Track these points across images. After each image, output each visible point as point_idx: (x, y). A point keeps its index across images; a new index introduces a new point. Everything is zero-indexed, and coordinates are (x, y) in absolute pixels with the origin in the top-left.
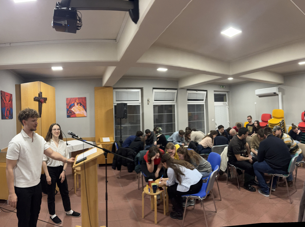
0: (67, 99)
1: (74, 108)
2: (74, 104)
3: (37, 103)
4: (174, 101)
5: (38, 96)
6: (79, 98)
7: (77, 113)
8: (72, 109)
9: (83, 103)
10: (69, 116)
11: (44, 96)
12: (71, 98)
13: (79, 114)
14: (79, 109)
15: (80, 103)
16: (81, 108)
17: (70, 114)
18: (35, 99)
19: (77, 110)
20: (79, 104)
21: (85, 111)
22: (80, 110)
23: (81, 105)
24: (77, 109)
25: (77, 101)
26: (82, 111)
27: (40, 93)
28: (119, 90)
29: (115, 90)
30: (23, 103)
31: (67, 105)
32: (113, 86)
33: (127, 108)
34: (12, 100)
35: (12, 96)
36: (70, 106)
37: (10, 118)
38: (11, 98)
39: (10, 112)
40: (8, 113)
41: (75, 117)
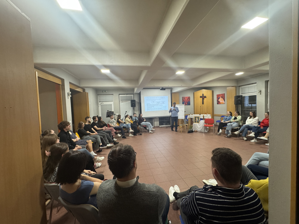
0: (217, 95)
7: (221, 102)
8: (219, 100)
9: (223, 96)
10: (218, 104)
16: (222, 99)
17: (218, 103)
19: (221, 100)
21: (224, 101)
25: (221, 96)
27: (203, 94)
28: (243, 87)
29: (241, 87)
30: (195, 99)
31: (217, 98)
32: (236, 85)
33: (242, 98)
34: (190, 99)
35: (190, 97)
36: (218, 98)
37: (188, 105)
38: (189, 98)
39: (188, 103)
40: (187, 103)
41: (220, 104)
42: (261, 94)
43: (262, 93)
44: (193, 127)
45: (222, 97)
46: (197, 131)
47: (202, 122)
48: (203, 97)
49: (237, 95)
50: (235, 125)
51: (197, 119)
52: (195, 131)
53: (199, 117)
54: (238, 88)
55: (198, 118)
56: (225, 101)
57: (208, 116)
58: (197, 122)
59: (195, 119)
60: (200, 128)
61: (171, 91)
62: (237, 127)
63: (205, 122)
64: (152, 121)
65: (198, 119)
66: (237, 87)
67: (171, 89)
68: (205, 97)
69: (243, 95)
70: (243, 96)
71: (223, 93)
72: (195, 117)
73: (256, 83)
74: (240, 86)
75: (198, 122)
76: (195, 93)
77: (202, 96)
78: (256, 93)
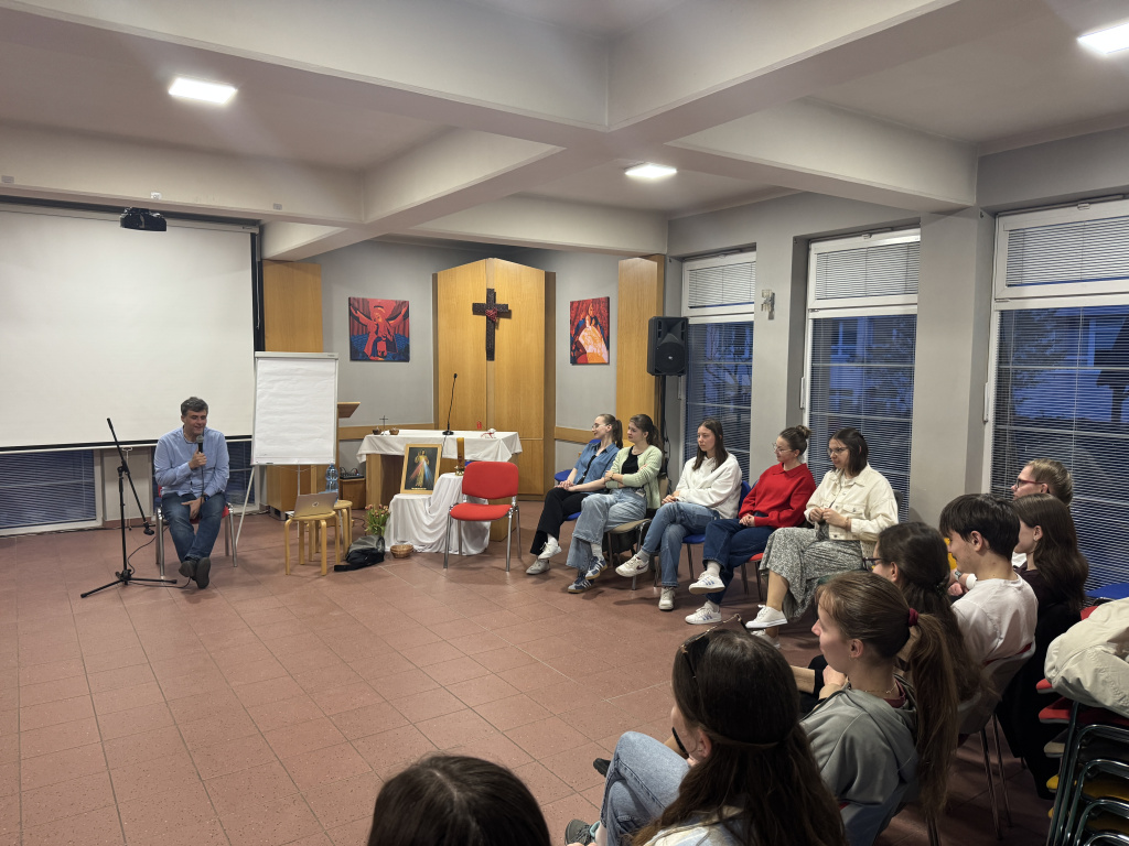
0: (572, 303)
1: (583, 333)
2: (584, 319)
3: (483, 319)
6: (595, 301)
7: (589, 349)
8: (580, 339)
10: (574, 361)
12: (579, 302)
13: (593, 354)
14: (593, 339)
15: (595, 318)
16: (597, 333)
17: (578, 355)
18: (478, 309)
19: (589, 340)
20: (594, 322)
21: (604, 345)
22: (595, 341)
23: (595, 325)
24: (590, 338)
25: (591, 313)
26: (599, 345)
27: (491, 293)
28: (698, 264)
29: (688, 266)
30: (442, 322)
31: (572, 323)
32: (665, 252)
33: (684, 336)
34: (406, 315)
35: (405, 304)
36: (577, 328)
37: (394, 359)
38: (401, 312)
39: (390, 345)
40: (382, 346)
41: (587, 363)
42: (771, 317)
43: (776, 313)
44: (391, 521)
45: (596, 321)
46: (410, 553)
47: (449, 484)
48: (492, 311)
49: (668, 314)
50: (622, 507)
51: (423, 461)
52: (395, 555)
53: (435, 450)
54: (671, 268)
55: (432, 453)
56: (608, 348)
57: (493, 446)
58: (420, 482)
59: (413, 465)
60: (430, 527)
61: (257, 244)
62: (635, 517)
63: (466, 489)
64: (92, 475)
65: (432, 466)
66: (673, 263)
67: (256, 230)
68: (505, 312)
69: (696, 318)
70: (691, 321)
71: (601, 295)
72: (414, 452)
73: (752, 248)
74: (684, 259)
75: (428, 485)
76: (441, 274)
77: (483, 300)
78: (751, 308)
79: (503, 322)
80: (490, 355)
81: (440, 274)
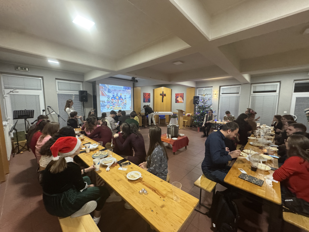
4: (238, 93)
5: (162, 93)
6: (181, 94)
7: (179, 101)
8: (177, 99)
11: (164, 93)
12: (177, 94)
13: (180, 101)
16: (181, 98)
17: (177, 101)
18: (161, 95)
24: (179, 99)
25: (180, 95)
26: (182, 100)
30: (155, 96)
36: (177, 97)
37: (148, 102)
39: (148, 100)
40: (147, 100)
41: (179, 103)
54: (196, 89)
68: (165, 95)
73: (212, 87)
79: (165, 97)
80: (163, 101)
81: (155, 89)
